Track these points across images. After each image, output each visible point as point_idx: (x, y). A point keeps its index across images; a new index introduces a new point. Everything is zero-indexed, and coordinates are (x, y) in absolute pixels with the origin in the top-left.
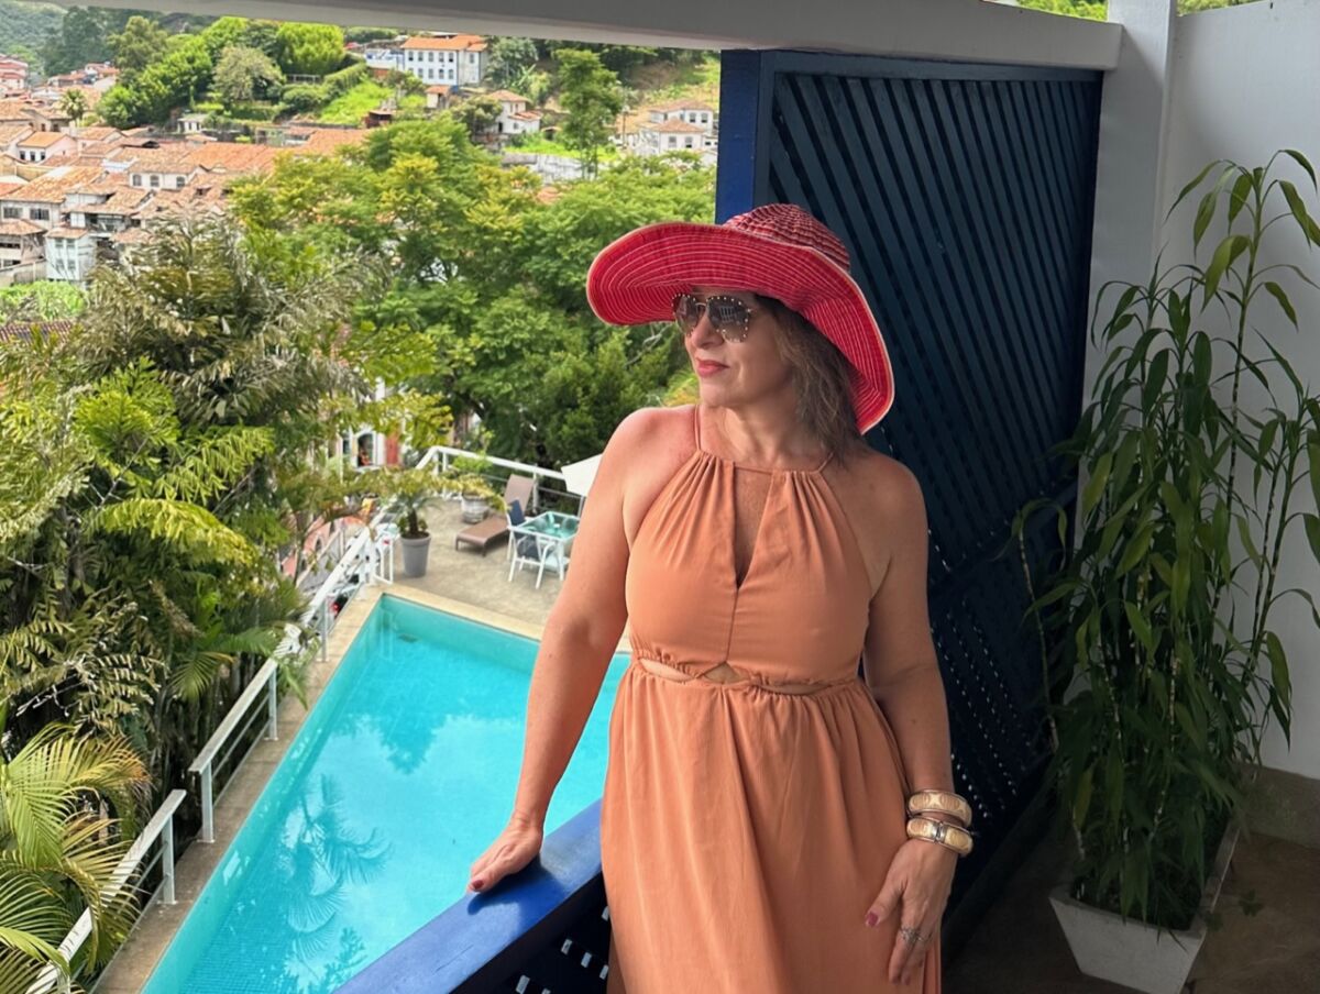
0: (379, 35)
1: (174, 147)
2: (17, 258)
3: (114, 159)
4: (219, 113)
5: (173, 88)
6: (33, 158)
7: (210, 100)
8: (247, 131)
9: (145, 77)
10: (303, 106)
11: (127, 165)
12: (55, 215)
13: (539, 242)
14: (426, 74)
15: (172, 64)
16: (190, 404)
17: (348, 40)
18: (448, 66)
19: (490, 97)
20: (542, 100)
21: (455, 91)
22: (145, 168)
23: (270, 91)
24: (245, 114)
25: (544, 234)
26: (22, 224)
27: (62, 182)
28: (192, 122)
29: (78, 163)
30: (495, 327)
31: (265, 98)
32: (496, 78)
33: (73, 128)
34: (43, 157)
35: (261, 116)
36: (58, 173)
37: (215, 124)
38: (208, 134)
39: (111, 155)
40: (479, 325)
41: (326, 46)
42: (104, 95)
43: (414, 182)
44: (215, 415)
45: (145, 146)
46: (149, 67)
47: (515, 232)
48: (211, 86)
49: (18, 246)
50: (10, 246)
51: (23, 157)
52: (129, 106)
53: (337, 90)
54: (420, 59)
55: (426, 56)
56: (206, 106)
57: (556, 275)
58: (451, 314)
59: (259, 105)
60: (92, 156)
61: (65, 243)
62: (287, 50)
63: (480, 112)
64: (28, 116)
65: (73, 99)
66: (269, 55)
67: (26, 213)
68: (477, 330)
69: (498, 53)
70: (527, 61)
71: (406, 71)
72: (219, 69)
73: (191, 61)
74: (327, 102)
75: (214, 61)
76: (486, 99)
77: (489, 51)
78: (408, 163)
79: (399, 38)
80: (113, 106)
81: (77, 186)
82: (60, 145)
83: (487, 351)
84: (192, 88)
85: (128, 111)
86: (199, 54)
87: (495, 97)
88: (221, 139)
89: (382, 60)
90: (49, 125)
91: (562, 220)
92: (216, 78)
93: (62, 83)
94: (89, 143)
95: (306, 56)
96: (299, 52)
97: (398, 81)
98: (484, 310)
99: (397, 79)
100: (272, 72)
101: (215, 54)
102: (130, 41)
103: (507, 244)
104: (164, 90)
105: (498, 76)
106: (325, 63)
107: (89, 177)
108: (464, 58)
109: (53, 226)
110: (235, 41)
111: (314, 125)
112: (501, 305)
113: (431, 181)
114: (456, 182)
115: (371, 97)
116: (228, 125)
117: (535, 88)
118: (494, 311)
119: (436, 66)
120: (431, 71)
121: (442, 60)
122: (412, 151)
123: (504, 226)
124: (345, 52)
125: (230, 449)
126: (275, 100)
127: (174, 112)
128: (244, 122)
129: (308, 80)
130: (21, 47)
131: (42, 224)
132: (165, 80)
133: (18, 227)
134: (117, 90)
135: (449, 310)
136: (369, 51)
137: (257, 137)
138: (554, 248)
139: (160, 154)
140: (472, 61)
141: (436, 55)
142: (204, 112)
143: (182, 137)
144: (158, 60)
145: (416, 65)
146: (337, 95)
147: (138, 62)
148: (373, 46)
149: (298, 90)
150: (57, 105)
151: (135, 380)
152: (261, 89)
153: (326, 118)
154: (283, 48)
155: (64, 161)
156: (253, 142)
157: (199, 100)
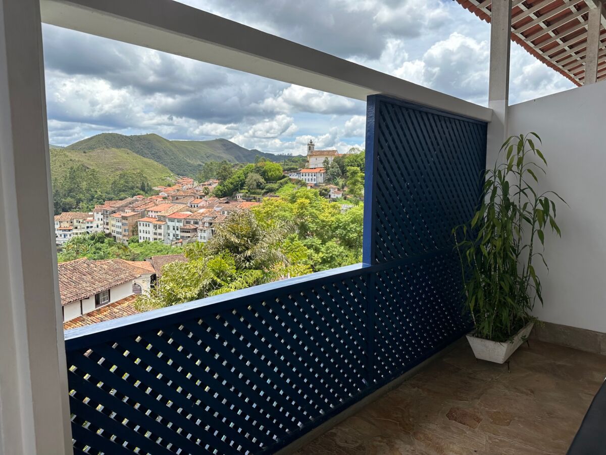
0: (293, 169)
1: (234, 203)
2: (189, 236)
3: (217, 207)
4: (247, 193)
5: (234, 186)
6: (194, 207)
7: (244, 189)
8: (255, 198)
9: (226, 183)
10: (271, 190)
11: (220, 208)
12: (200, 223)
13: (341, 225)
14: (307, 180)
15: (234, 178)
16: (239, 263)
17: (284, 170)
18: (314, 177)
19: (326, 186)
20: (343, 187)
21: (316, 185)
22: (226, 209)
23: (261, 186)
24: (254, 193)
25: (342, 222)
26: (191, 226)
27: (203, 213)
28: (239, 195)
29: (207, 208)
30: (327, 251)
31: (260, 188)
32: (328, 181)
33: (206, 198)
34: (197, 206)
35: (259, 194)
36: (202, 211)
37: (245, 196)
38: (244, 199)
39: (216, 206)
40: (322, 250)
41: (277, 172)
42: (215, 188)
43: (303, 206)
44: (246, 266)
45: (226, 203)
46: (227, 180)
47: (333, 222)
48: (245, 185)
49: (190, 232)
50: (187, 232)
51: (192, 206)
52: (221, 191)
53: (281, 185)
54: (305, 176)
55: (307, 175)
56: (243, 191)
57: (345, 235)
58: (314, 247)
59: (258, 191)
60: (211, 206)
61: (203, 231)
62: (266, 174)
63: (324, 191)
64: (193, 194)
65: (206, 189)
66: (261, 175)
67: (192, 223)
68: (321, 251)
69: (329, 173)
70: (338, 175)
71: (301, 179)
72: (247, 180)
73: (239, 177)
74: (278, 189)
75: (246, 178)
76: (325, 187)
77: (326, 172)
78: (301, 201)
79: (299, 169)
80: (217, 191)
81: (206, 215)
82: (202, 203)
83: (324, 258)
84: (239, 186)
85: (221, 192)
86: (241, 175)
87: (328, 187)
88: (247, 201)
89: (294, 176)
90: (199, 197)
91: (347, 218)
92: (246, 183)
93: (203, 185)
94: (210, 202)
95: (271, 176)
96: (270, 174)
97: (299, 182)
98: (323, 245)
99: (298, 182)
100: (262, 180)
101: (246, 175)
102: (222, 172)
103: (330, 225)
104: (231, 186)
105: (329, 180)
106: (277, 177)
107: (210, 212)
108: (319, 175)
109: (200, 226)
110: (251, 172)
111: (273, 196)
112: (329, 244)
113: (307, 207)
114: (315, 207)
115: (291, 187)
116: (249, 197)
117: (341, 183)
118: (327, 246)
119: (310, 177)
120: (309, 179)
121: (312, 176)
122: (302, 197)
123: (330, 220)
124: (283, 174)
125: (250, 276)
126: (263, 189)
127: (234, 193)
128: (254, 196)
129: (272, 183)
130: (192, 175)
131: (197, 226)
132: (232, 183)
133: (190, 226)
134: (218, 187)
135: (313, 245)
136: (290, 174)
137: (257, 200)
138: (345, 226)
139: (230, 206)
140: (321, 176)
141: (310, 174)
142: (242, 193)
143: (236, 200)
144: (230, 178)
145: (304, 177)
146: (281, 187)
147: (224, 178)
148: (291, 172)
149: (270, 186)
150: (202, 191)
151: (224, 256)
152: (259, 186)
153: (277, 194)
154: (265, 173)
155: (203, 207)
156: (256, 201)
157: (241, 189)
